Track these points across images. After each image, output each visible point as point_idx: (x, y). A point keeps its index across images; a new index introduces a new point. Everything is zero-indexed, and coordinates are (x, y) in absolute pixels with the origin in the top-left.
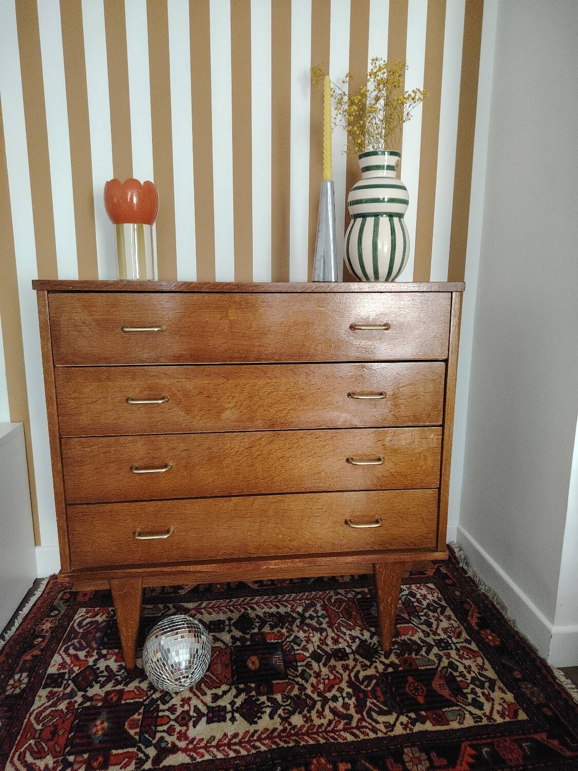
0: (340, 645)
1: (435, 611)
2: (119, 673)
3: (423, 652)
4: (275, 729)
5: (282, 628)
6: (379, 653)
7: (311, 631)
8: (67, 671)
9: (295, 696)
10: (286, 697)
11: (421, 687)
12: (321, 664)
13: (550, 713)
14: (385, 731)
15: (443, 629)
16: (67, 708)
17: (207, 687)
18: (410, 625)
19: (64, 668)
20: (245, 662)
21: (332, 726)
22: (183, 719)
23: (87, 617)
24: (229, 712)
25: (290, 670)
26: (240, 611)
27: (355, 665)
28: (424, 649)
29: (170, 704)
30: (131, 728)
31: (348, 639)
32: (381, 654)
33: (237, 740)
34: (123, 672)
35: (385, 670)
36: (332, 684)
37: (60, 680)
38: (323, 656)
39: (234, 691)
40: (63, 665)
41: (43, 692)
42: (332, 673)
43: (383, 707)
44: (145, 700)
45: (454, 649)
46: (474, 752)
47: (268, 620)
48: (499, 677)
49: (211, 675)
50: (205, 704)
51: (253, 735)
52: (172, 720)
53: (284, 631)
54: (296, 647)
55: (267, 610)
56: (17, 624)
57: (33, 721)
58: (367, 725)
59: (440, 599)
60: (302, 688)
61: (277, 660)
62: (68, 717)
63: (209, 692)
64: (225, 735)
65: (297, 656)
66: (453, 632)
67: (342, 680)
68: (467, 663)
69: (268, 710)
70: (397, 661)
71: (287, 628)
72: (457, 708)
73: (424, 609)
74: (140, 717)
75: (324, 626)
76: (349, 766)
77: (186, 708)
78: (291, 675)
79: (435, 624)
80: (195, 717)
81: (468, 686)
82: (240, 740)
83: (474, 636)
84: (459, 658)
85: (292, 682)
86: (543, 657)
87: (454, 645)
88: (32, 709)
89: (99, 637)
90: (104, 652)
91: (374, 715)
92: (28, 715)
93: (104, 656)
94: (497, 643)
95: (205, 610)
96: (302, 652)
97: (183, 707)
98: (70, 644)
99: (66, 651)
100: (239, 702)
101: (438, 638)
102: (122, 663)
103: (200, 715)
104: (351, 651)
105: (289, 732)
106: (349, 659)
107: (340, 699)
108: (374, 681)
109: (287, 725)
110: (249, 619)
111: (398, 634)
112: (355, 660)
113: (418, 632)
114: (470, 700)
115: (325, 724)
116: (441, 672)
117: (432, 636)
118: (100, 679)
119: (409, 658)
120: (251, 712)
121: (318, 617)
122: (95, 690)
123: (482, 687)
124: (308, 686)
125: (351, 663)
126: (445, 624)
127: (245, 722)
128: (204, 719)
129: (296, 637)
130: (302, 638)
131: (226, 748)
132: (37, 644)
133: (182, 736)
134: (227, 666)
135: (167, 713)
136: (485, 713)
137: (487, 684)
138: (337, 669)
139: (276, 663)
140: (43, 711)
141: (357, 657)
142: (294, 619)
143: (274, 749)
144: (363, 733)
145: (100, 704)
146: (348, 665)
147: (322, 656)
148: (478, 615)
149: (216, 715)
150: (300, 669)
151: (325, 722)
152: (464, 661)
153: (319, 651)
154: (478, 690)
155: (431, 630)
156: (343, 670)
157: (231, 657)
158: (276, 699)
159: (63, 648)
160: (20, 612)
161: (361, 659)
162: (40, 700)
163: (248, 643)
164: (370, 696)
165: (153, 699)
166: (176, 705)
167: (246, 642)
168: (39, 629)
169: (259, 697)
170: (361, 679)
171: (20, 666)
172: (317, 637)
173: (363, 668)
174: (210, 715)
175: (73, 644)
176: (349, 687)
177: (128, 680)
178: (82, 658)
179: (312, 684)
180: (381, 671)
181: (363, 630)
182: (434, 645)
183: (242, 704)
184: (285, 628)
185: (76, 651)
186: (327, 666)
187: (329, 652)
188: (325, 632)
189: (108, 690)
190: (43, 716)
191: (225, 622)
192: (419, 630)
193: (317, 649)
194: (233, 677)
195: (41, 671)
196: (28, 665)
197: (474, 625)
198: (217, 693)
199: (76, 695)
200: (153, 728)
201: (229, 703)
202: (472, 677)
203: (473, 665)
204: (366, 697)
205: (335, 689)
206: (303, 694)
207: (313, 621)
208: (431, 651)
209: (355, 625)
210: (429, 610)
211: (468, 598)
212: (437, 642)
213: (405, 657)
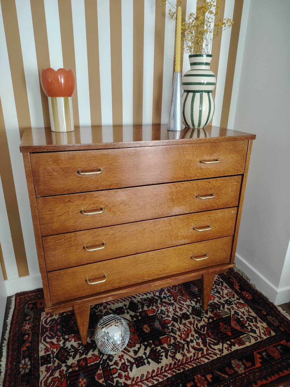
0: (183, 311)
1: (219, 285)
2: (80, 348)
3: (221, 308)
4: (171, 364)
5: (153, 306)
6: (202, 312)
7: (167, 306)
8: (50, 353)
9: (173, 343)
10: (170, 345)
11: (227, 327)
12: (179, 323)
13: (283, 330)
14: (219, 353)
15: (226, 294)
16: (60, 375)
17: (129, 347)
19: (48, 351)
20: (142, 329)
21: (196, 356)
22: (124, 368)
23: (48, 318)
24: (145, 359)
25: (165, 330)
26: (128, 300)
27: (194, 321)
28: (221, 306)
29: (114, 361)
30: (100, 379)
31: (186, 307)
32: (204, 313)
33: (154, 374)
34: (82, 347)
35: (208, 321)
36: (188, 334)
37: (49, 359)
38: (178, 318)
39: (143, 347)
40: (47, 349)
41: (43, 369)
42: (185, 327)
43: (215, 341)
44: (100, 361)
45: (234, 304)
46: (260, 356)
47: (144, 303)
48: (257, 315)
50: (132, 357)
51: (161, 370)
52: (118, 370)
53: (154, 308)
54: (164, 316)
55: (142, 297)
56: (8, 329)
58: (211, 352)
59: (218, 278)
60: (175, 339)
61: (157, 324)
62: (62, 380)
63: (131, 350)
64: (148, 372)
65: (166, 321)
66: (231, 295)
67: (191, 330)
68: (242, 310)
69: (164, 354)
70: (212, 315)
71: (155, 306)
72: (246, 335)
74: (101, 371)
75: (172, 301)
76: (211, 376)
77: (123, 361)
78: (167, 332)
79: (221, 291)
80: (130, 365)
81: (246, 322)
82: (156, 374)
83: (241, 296)
84: (238, 308)
85: (169, 336)
87: (233, 302)
88: (40, 380)
89: (60, 328)
90: (66, 337)
91: (212, 346)
92: (40, 384)
93: (68, 340)
94: (251, 297)
95: (110, 302)
96: (168, 318)
97: (121, 361)
98: (45, 335)
99: (45, 340)
100: (148, 352)
101: (225, 299)
102: (79, 342)
103: (132, 364)
104: (189, 313)
105: (178, 364)
106: (190, 318)
107: (194, 341)
108: (206, 328)
109: (175, 360)
110: (135, 304)
112: (193, 318)
114: (250, 330)
115: (193, 356)
116: (232, 317)
117: (222, 299)
118: (71, 354)
119: (217, 312)
120: (156, 357)
121: (167, 297)
122: (70, 361)
123: (253, 322)
124: (177, 336)
125: (192, 320)
126: (225, 291)
127: (155, 363)
128: (134, 366)
129: (162, 310)
130: (164, 310)
131: (151, 379)
132: (26, 339)
133: (127, 378)
135: (114, 366)
136: (258, 335)
137: (254, 320)
138: (187, 325)
139: (157, 327)
140: (47, 380)
141: (194, 316)
142: (157, 300)
143: (175, 375)
144: (210, 356)
145: (77, 369)
148: (239, 284)
149: (140, 362)
150: (170, 328)
151: (192, 354)
152: (240, 310)
153: (175, 316)
154: (251, 324)
155: (221, 296)
156: (190, 324)
157: (134, 327)
158: (165, 347)
159: (42, 339)
160: (7, 321)
161: (196, 317)
162: (43, 374)
163: (140, 318)
164: (207, 336)
165: (104, 360)
166: (117, 361)
167: (138, 318)
168: (23, 330)
169: (156, 348)
170: (200, 329)
171: (22, 355)
172: (171, 309)
173: (199, 322)
174: (137, 363)
175: (47, 336)
176: (196, 333)
177: (86, 351)
178: (56, 343)
179: (179, 335)
180: (207, 322)
181: (191, 301)
182: (225, 304)
183: (150, 353)
184: (154, 306)
185: (51, 339)
186: (182, 324)
187: (180, 315)
188: (174, 305)
189: (78, 359)
190: (48, 383)
191: (123, 308)
192: (216, 297)
193: (174, 316)
194: (140, 339)
195: (35, 356)
196: (26, 353)
197: (238, 289)
198: (135, 349)
199: (62, 366)
200: (111, 376)
201: (143, 354)
202: (246, 317)
203: (245, 311)
204: (205, 337)
205: (190, 336)
206: (176, 341)
207: (166, 300)
208: (225, 307)
209: (187, 299)
210: (216, 284)
211: (230, 275)
212: (225, 301)
213: (215, 312)
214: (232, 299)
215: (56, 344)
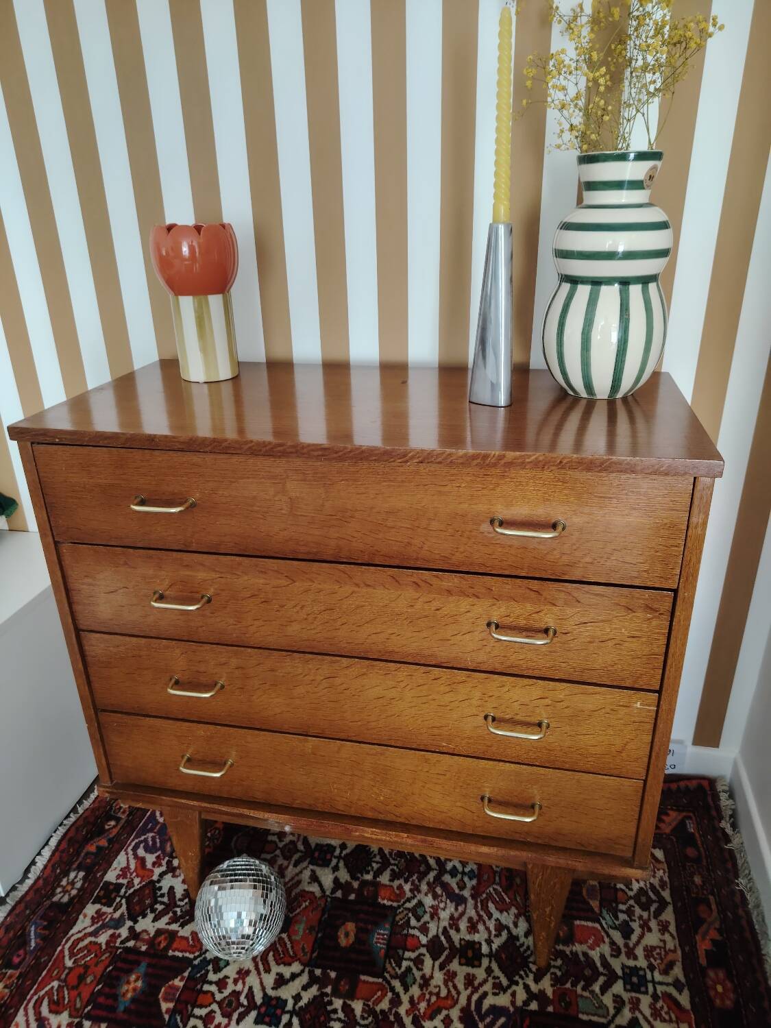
0: (476, 934)
1: (645, 907)
2: (182, 903)
3: (596, 988)
5: (406, 882)
6: (528, 968)
7: (445, 897)
8: (125, 881)
9: (382, 1011)
10: (369, 1011)
12: (437, 963)
15: (646, 949)
16: (108, 943)
17: (275, 960)
18: (597, 925)
19: (125, 877)
20: (337, 928)
22: (230, 1004)
24: (288, 1012)
25: (390, 963)
27: (485, 981)
28: (602, 979)
29: (221, 975)
30: (166, 1000)
31: (492, 928)
32: (531, 971)
34: (186, 903)
35: (526, 1003)
36: (439, 1007)
37: (113, 895)
38: (447, 948)
39: (305, 979)
40: (125, 871)
41: (91, 909)
42: (446, 986)
44: (195, 958)
45: (650, 993)
47: (392, 862)
49: (287, 940)
50: (263, 989)
52: (216, 1002)
53: (407, 887)
54: (413, 922)
57: (67, 953)
59: (663, 884)
60: (396, 1001)
61: (380, 936)
62: (103, 958)
63: (275, 969)
65: (409, 939)
66: (662, 959)
67: (456, 1002)
70: (549, 992)
71: (413, 883)
73: (631, 898)
74: (182, 984)
75: (466, 893)
77: (239, 987)
78: (388, 972)
79: (638, 931)
80: (245, 1006)
83: (695, 980)
84: (652, 1015)
85: (387, 986)
87: (654, 985)
88: (71, 933)
90: (176, 862)
92: (64, 940)
93: (173, 870)
94: (728, 1003)
96: (418, 934)
97: (236, 985)
98: (142, 838)
99: (135, 849)
100: (306, 997)
101: (631, 963)
103: (252, 1005)
104: (488, 950)
106: (480, 966)
108: (502, 1020)
110: (369, 853)
111: (569, 940)
112: (489, 971)
113: (604, 942)
117: (623, 957)
118: (157, 906)
119: (572, 990)
121: (463, 873)
122: (146, 924)
124: (405, 998)
125: (480, 973)
126: (652, 939)
128: (253, 1014)
129: (420, 904)
130: (426, 907)
132: (110, 829)
134: (311, 929)
135: (213, 988)
138: (456, 981)
139: (376, 943)
140: (81, 939)
141: (494, 966)
142: (429, 868)
145: (144, 948)
146: (474, 977)
147: (443, 949)
148: (718, 938)
149: (270, 1013)
150: (405, 964)
153: (442, 938)
156: (465, 984)
157: (323, 915)
158: (353, 1010)
159: (133, 844)
161: (497, 972)
162: (83, 922)
163: (352, 897)
165: (205, 958)
166: (229, 978)
167: (350, 895)
168: (117, 805)
169: (333, 999)
170: (484, 1010)
171: (80, 859)
172: (448, 913)
173: (495, 991)
174: (263, 1010)
175: (146, 841)
176: (461, 1019)
177: (187, 917)
178: (149, 866)
179: (412, 998)
180: (519, 1003)
181: (520, 916)
182: (620, 978)
183: (309, 1003)
184: (409, 883)
185: (146, 852)
186: (444, 971)
187: (457, 944)
188: (463, 906)
189: (160, 927)
190: (79, 947)
191: (335, 851)
192: (607, 940)
193: (440, 934)
194: (313, 952)
195: (99, 874)
196: (88, 861)
197: (701, 953)
198: (284, 974)
199: (124, 925)
200: (190, 1008)
201: (293, 997)
205: (441, 1017)
206: (393, 1012)
207: (454, 879)
208: (611, 987)
209: (511, 904)
210: (638, 902)
211: (713, 894)
212: (627, 971)
213: (566, 988)
214: (656, 974)
215: (149, 869)
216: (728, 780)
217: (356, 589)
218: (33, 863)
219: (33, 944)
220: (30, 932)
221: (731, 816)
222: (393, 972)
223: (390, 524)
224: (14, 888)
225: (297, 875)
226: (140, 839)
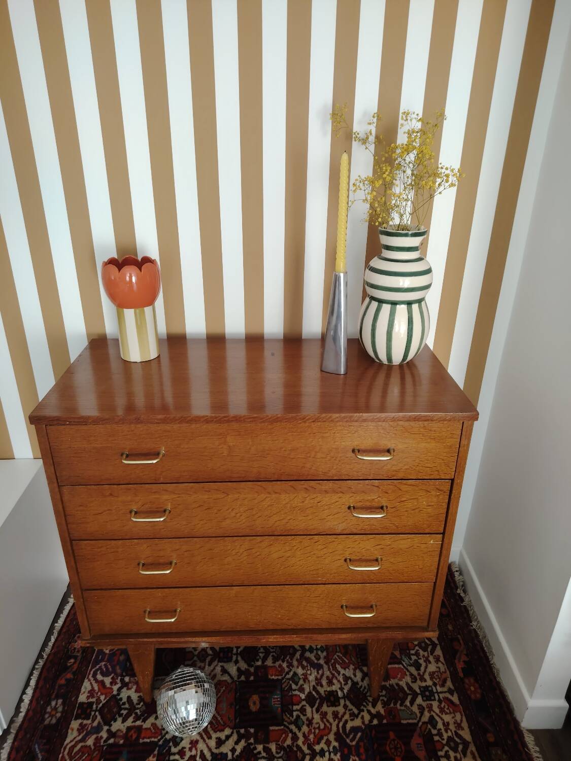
0: (333, 686)
1: (425, 650)
2: (139, 706)
3: (408, 703)
5: (283, 661)
6: (368, 700)
7: (309, 667)
8: (94, 700)
9: (288, 746)
10: (280, 748)
11: (401, 746)
12: (314, 709)
15: (430, 674)
16: (95, 744)
17: (212, 729)
18: (401, 666)
19: (93, 697)
20: (247, 701)
25: (286, 715)
27: (345, 713)
28: (409, 697)
29: (179, 748)
31: (341, 680)
32: (369, 702)
34: (142, 705)
35: (371, 721)
36: (321, 735)
37: (88, 711)
38: (317, 699)
39: (235, 737)
40: (92, 693)
41: (75, 724)
42: (322, 721)
44: (159, 740)
45: (437, 700)
47: (272, 651)
48: (473, 740)
49: (218, 717)
53: (285, 665)
54: (294, 687)
56: (53, 640)
57: (67, 757)
60: (295, 738)
61: (276, 700)
62: (95, 755)
63: (214, 736)
65: (294, 698)
66: (439, 678)
67: (331, 730)
68: (447, 718)
70: (382, 712)
71: (288, 662)
73: (416, 645)
74: (155, 759)
75: (322, 662)
77: (194, 752)
78: (286, 721)
79: (424, 665)
81: (443, 747)
83: (459, 688)
84: (440, 712)
85: (287, 730)
86: (518, 718)
87: (438, 694)
88: (66, 743)
89: (123, 661)
90: (127, 679)
92: (62, 749)
93: (127, 685)
94: (478, 696)
96: (298, 693)
97: (191, 751)
98: (97, 667)
99: (94, 676)
100: (239, 749)
101: (424, 684)
102: (141, 694)
104: (342, 694)
106: (339, 705)
107: (327, 754)
108: (359, 734)
110: (255, 649)
111: (387, 677)
112: (345, 706)
113: (407, 675)
116: (420, 728)
117: (419, 682)
118: (123, 712)
119: (395, 708)
121: (317, 649)
122: (118, 725)
123: (455, 750)
124: (300, 735)
125: (340, 709)
126: (432, 668)
129: (295, 674)
130: (300, 675)
132: (70, 666)
134: (231, 705)
135: (177, 757)
137: (460, 747)
138: (328, 717)
139: (274, 705)
140: (75, 746)
141: (348, 703)
142: (295, 651)
145: (121, 742)
146: (338, 712)
147: (315, 699)
148: (467, 659)
150: (295, 714)
152: (444, 716)
153: (314, 693)
154: (452, 754)
155: (419, 674)
156: (333, 718)
157: (236, 694)
158: (270, 749)
159: (92, 672)
160: (56, 624)
161: (350, 706)
162: (72, 734)
163: (252, 678)
164: (353, 752)
165: (166, 739)
166: (186, 748)
167: (250, 677)
168: (71, 648)
169: (256, 745)
170: (347, 731)
171: (56, 691)
172: (314, 676)
173: (351, 718)
175: (100, 668)
176: (336, 740)
177: (146, 715)
178: (108, 685)
179: (304, 734)
180: (367, 722)
181: (356, 669)
182: (419, 694)
183: (242, 752)
184: (285, 662)
185: (103, 676)
186: (319, 713)
187: (323, 695)
189: (129, 725)
190: (74, 751)
191: (233, 650)
192: (408, 673)
193: (312, 691)
194: (236, 719)
195: (73, 699)
196: (62, 691)
197: (460, 670)
198: (221, 737)
199: (102, 729)
201: (230, 750)
202: (448, 736)
203: (451, 722)
204: (350, 753)
205: (324, 741)
206: (295, 745)
207: (312, 655)
208: (415, 701)
209: (350, 663)
210: (421, 647)
211: (459, 634)
212: (422, 689)
213: (391, 707)
214: (438, 687)
215: (108, 688)
216: (457, 563)
217: (268, 495)
218: (21, 700)
219: (40, 756)
220: (35, 749)
221: (462, 586)
222: (289, 721)
223: (292, 457)
224: (11, 722)
225: (212, 671)
226: (96, 668)
